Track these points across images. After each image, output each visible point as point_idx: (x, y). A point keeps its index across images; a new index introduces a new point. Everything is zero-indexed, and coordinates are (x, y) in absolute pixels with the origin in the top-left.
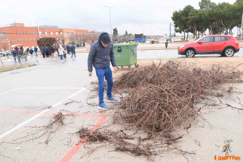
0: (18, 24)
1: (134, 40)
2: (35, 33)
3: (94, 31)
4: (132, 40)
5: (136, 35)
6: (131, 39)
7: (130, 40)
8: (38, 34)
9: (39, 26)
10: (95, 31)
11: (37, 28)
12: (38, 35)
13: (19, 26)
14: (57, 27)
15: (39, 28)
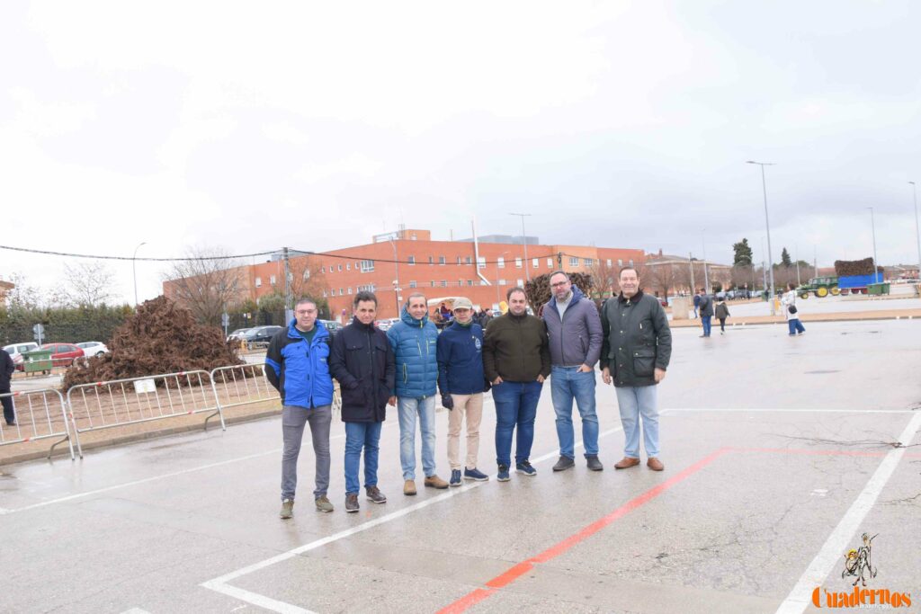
0: (411, 232)
1: (832, 286)
2: (464, 260)
3: (661, 252)
4: (824, 286)
5: (839, 264)
6: (822, 281)
7: (819, 286)
8: (475, 263)
9: (478, 238)
10: (664, 253)
11: (474, 243)
12: (476, 267)
13: (414, 239)
14: (536, 239)
15: (479, 244)
